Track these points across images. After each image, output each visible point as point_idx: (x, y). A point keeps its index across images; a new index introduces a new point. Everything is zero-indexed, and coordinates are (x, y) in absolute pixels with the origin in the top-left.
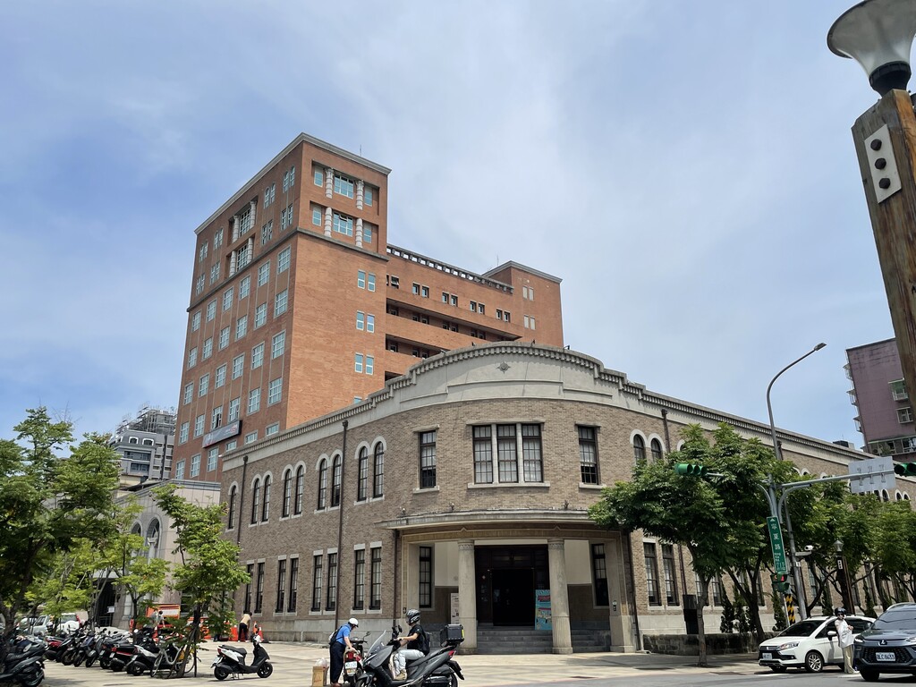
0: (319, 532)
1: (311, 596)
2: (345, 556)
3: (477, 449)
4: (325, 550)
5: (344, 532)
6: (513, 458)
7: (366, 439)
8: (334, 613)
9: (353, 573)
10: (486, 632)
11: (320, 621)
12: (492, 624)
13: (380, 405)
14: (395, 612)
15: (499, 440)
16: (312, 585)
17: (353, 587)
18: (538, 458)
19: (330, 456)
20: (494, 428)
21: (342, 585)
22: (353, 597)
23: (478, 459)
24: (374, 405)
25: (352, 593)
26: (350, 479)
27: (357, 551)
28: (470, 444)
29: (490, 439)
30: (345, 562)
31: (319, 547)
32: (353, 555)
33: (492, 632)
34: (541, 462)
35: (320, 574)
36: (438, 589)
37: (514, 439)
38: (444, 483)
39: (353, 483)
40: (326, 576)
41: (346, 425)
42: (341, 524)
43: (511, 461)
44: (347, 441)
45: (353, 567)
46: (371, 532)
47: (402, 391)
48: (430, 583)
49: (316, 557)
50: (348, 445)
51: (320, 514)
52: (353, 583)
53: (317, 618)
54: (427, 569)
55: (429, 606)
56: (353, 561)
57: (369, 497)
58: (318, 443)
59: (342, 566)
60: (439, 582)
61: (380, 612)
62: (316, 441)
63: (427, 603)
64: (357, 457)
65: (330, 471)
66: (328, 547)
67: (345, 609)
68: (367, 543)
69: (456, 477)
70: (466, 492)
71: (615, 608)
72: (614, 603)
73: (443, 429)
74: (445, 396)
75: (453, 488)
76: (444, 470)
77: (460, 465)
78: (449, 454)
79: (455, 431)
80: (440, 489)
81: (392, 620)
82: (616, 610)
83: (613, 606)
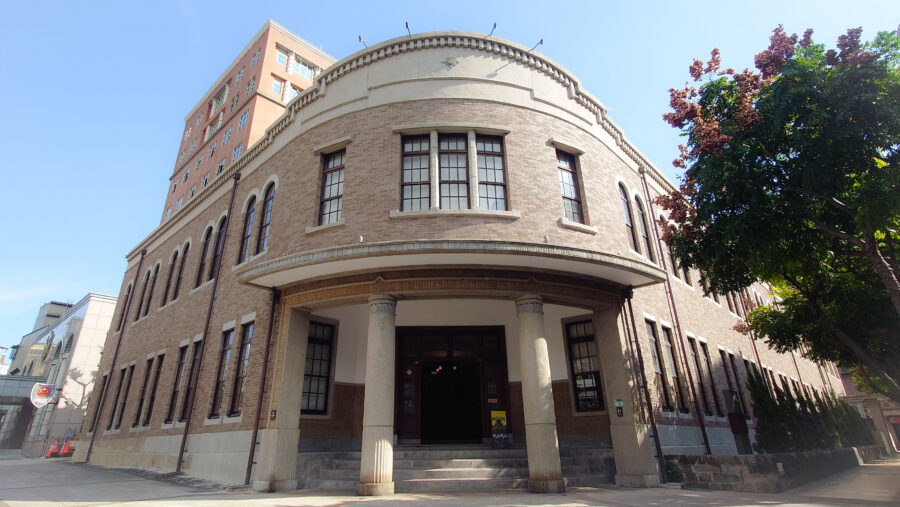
0: (190, 316)
2: (210, 342)
3: (407, 166)
4: (192, 339)
6: (463, 178)
7: (256, 186)
8: (185, 424)
9: (217, 365)
10: (410, 453)
12: (419, 441)
13: (278, 137)
14: (258, 419)
15: (441, 153)
16: (172, 387)
18: (500, 179)
19: (216, 222)
20: (434, 137)
22: (210, 400)
23: (407, 179)
25: (212, 392)
26: (232, 241)
27: (225, 333)
28: (397, 157)
29: (428, 153)
30: (210, 350)
32: (221, 338)
33: (419, 453)
34: (505, 186)
36: (339, 386)
37: (466, 153)
38: (353, 213)
41: (237, 178)
43: (458, 182)
45: (218, 357)
46: (245, 302)
48: (328, 377)
49: (182, 349)
51: (197, 293)
53: (167, 433)
54: (325, 357)
55: (324, 412)
56: (220, 348)
57: (251, 255)
60: (341, 376)
61: (240, 419)
63: (321, 406)
66: (195, 333)
67: (199, 417)
68: (237, 318)
69: (373, 204)
70: (386, 224)
71: (620, 412)
72: (617, 404)
73: (357, 142)
74: (364, 101)
75: (366, 219)
76: (354, 196)
77: (380, 187)
78: (363, 173)
79: (375, 142)
80: (346, 222)
81: (251, 432)
82: (622, 415)
83: (617, 408)
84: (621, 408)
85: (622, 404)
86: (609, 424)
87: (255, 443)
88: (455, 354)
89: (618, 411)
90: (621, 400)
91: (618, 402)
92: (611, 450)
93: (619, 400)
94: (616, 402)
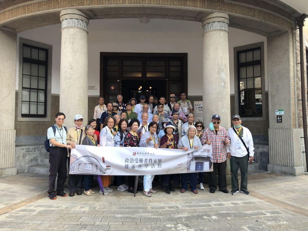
48: (46, 90)
71: (280, 119)
72: (278, 113)
82: (281, 122)
83: (278, 116)
84: (281, 116)
85: (282, 113)
86: (269, 128)
88: (148, 75)
89: (278, 118)
90: (282, 110)
91: (279, 112)
92: (267, 146)
93: (280, 110)
94: (277, 112)
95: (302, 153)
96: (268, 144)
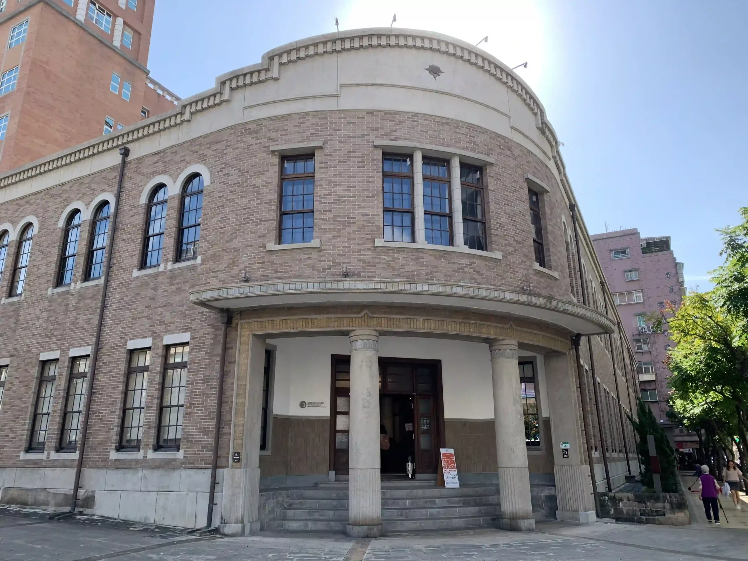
0: (55, 322)
1: (27, 426)
2: (106, 359)
4: (64, 351)
5: (108, 321)
6: (445, 210)
7: (165, 172)
8: (75, 456)
9: (121, 387)
11: (42, 471)
13: (199, 117)
14: (217, 457)
15: (424, 179)
16: (30, 410)
17: (118, 413)
19: (88, 205)
21: (95, 408)
22: (116, 430)
24: (187, 116)
25: (117, 421)
26: (126, 236)
27: (131, 352)
29: (410, 176)
30: (106, 369)
31: (53, 346)
32: (124, 356)
34: (484, 223)
35: (49, 391)
37: (449, 182)
38: (329, 235)
39: (133, 241)
40: (62, 394)
41: (126, 153)
42: (103, 307)
43: (441, 214)
44: (126, 178)
45: (121, 378)
46: (167, 318)
47: (249, 91)
49: (44, 364)
50: (127, 185)
51: (60, 294)
52: (118, 406)
53: (36, 465)
56: (123, 367)
57: (167, 261)
58: (66, 187)
59: (100, 377)
61: (180, 455)
62: (63, 185)
64: (143, 200)
65: (86, 229)
66: (72, 345)
67: (100, 449)
68: (156, 336)
69: (354, 228)
70: (370, 253)
71: (566, 453)
72: (563, 447)
73: (327, 151)
74: (334, 100)
75: (346, 244)
76: (329, 215)
77: (361, 210)
78: (339, 190)
79: (352, 154)
80: (321, 245)
81: (209, 472)
82: (568, 457)
83: (563, 450)
84: (567, 450)
85: (568, 446)
86: (554, 464)
87: (214, 483)
89: (564, 453)
90: (567, 443)
91: (564, 445)
92: (553, 488)
93: (565, 443)
94: (562, 445)
95: (591, 495)
96: (554, 486)
